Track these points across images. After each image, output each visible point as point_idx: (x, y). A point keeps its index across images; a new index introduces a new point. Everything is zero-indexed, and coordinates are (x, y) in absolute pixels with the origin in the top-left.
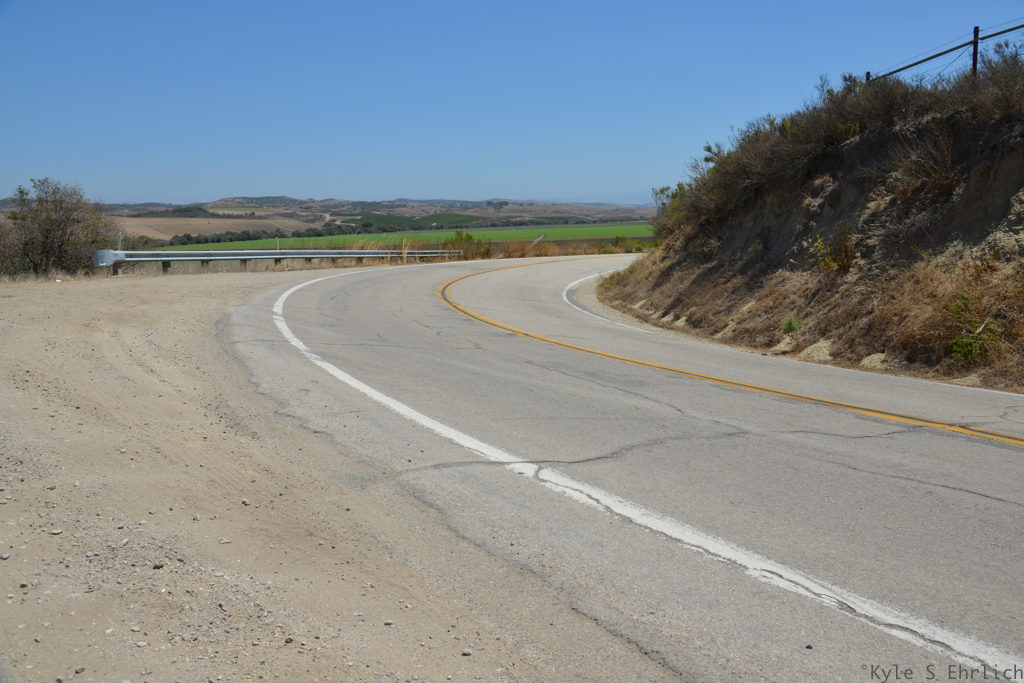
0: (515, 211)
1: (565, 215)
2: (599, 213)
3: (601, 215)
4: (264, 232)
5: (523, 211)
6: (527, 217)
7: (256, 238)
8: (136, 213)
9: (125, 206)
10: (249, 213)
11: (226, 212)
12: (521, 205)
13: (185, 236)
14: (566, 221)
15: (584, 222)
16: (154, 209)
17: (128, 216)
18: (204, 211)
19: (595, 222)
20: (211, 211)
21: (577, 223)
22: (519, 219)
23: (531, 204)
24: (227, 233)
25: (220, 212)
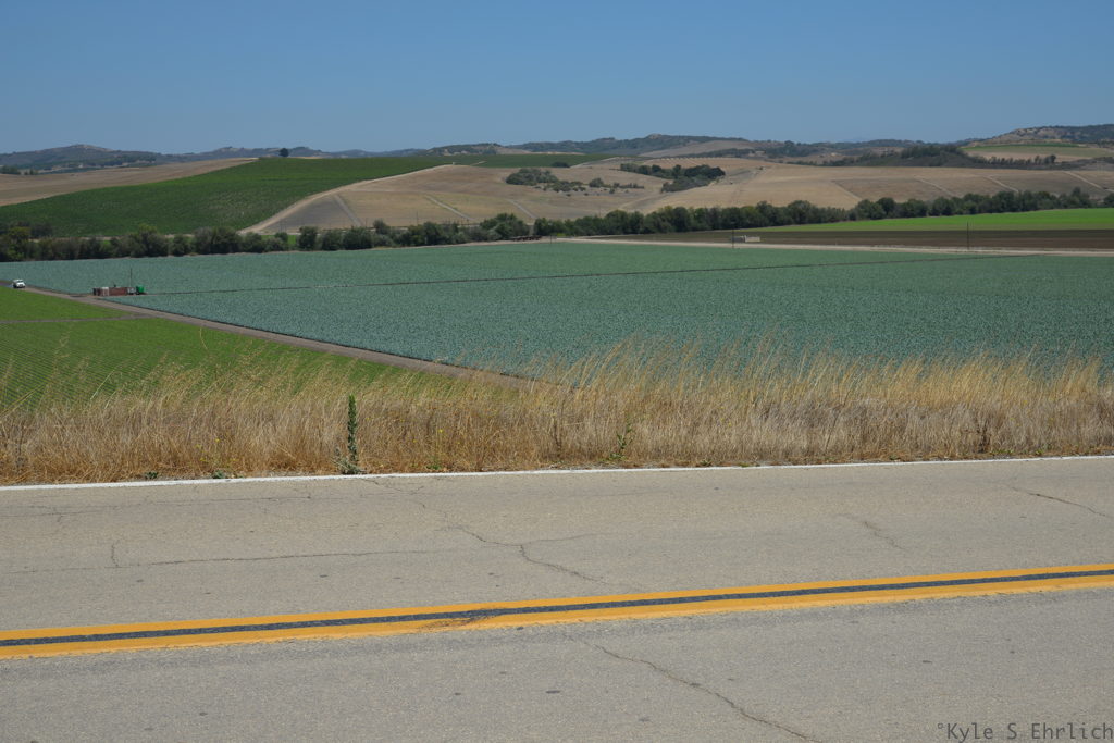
4: (1045, 195)
7: (1025, 209)
8: (841, 158)
9: (833, 147)
10: (1043, 156)
11: (999, 156)
13: (882, 202)
16: (879, 151)
17: (825, 164)
18: (960, 154)
20: (971, 154)
24: (969, 197)
25: (988, 157)
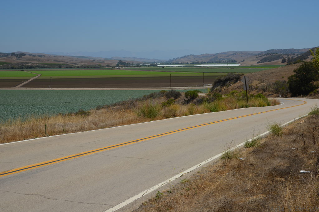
0: (29, 59)
1: (61, 63)
2: (82, 62)
3: (82, 64)
5: (34, 60)
6: (35, 63)
12: (33, 56)
14: (60, 67)
15: (71, 68)
19: (78, 67)
21: (67, 68)
22: (30, 64)
23: (41, 56)
